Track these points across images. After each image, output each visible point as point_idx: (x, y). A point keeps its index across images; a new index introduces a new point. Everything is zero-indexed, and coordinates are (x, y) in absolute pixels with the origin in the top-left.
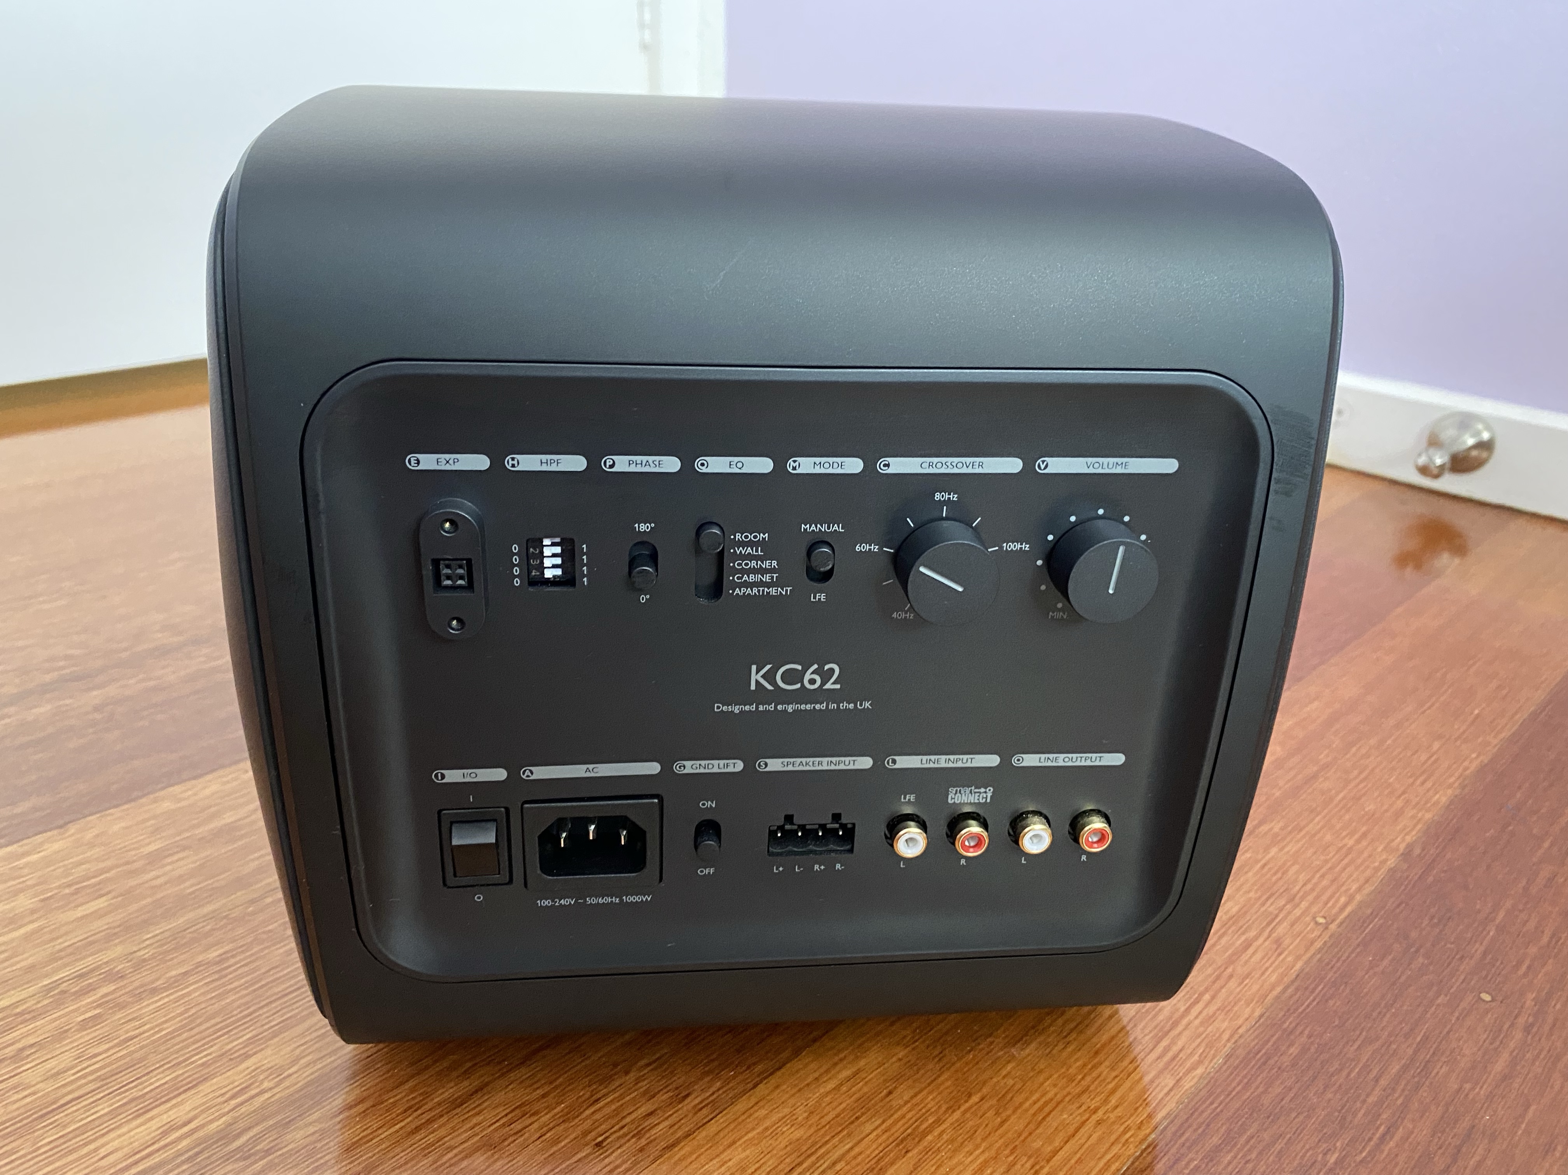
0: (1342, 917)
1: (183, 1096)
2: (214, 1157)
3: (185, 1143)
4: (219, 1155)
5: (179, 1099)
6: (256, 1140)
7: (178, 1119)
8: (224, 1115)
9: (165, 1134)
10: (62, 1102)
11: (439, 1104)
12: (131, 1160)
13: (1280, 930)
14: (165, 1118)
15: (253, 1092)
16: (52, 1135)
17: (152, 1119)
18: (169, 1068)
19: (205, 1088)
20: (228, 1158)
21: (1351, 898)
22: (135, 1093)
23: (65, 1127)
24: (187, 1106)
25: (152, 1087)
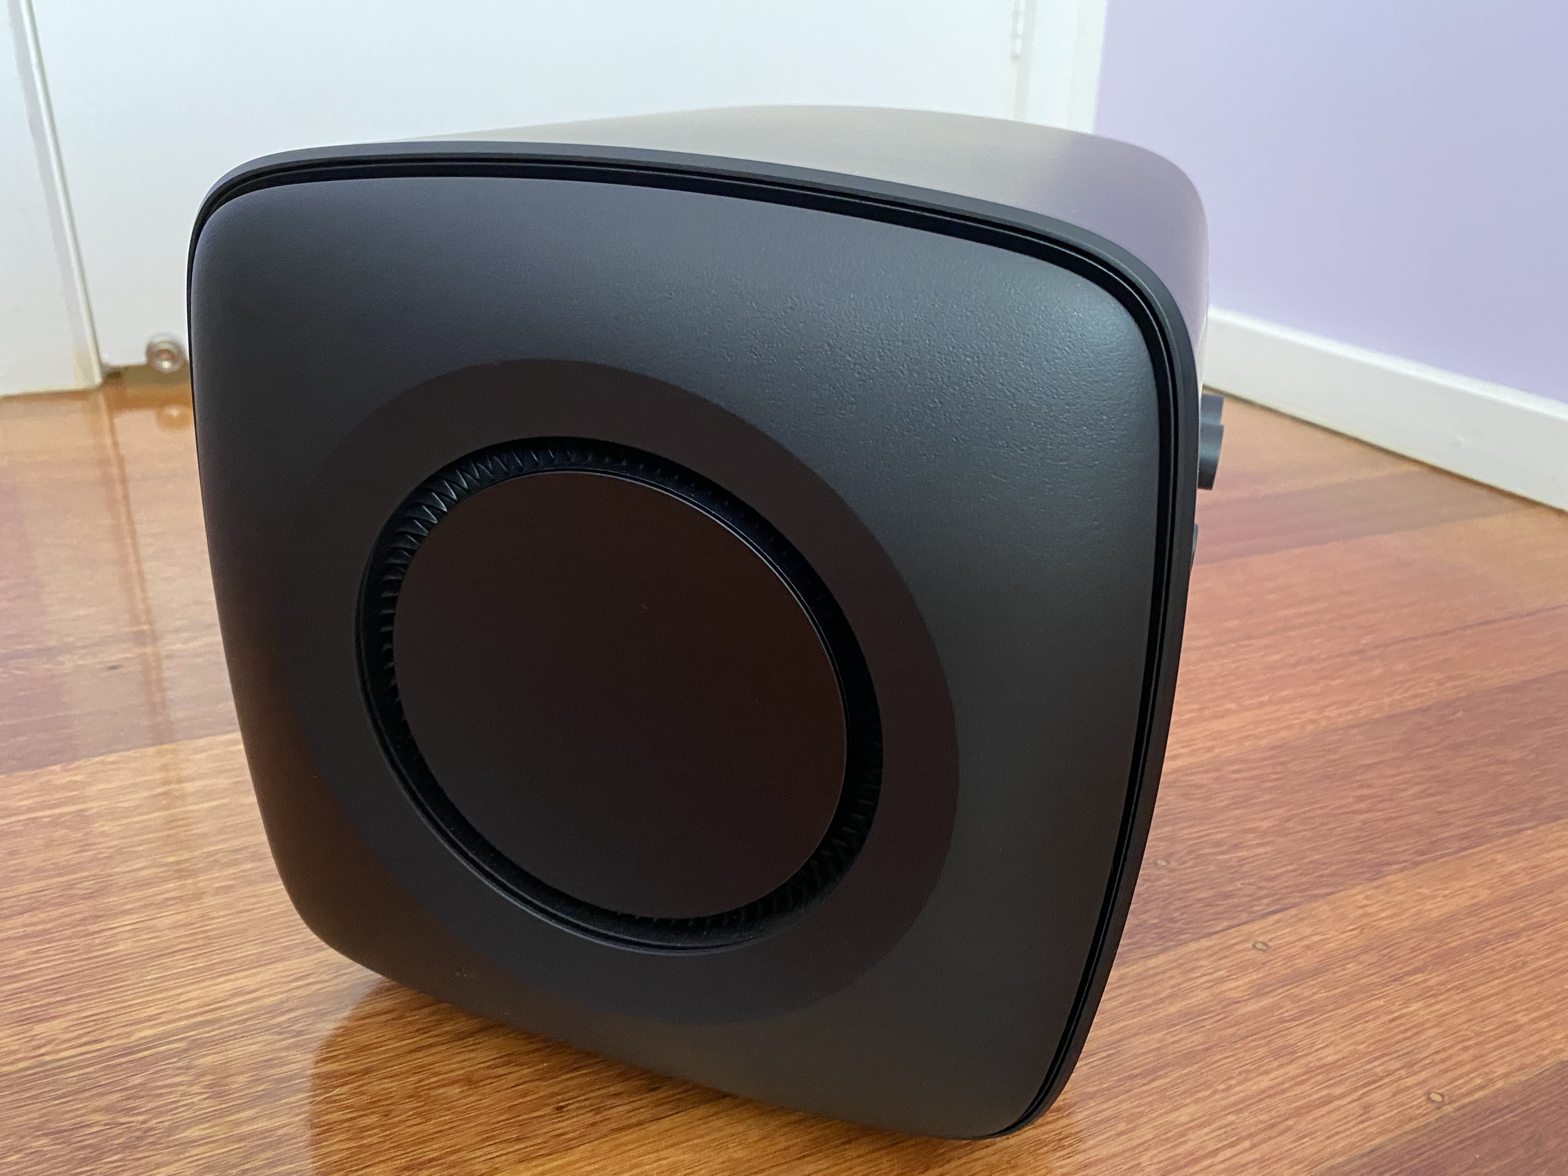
0: (1466, 1100)
1: (259, 969)
2: (257, 1026)
3: (243, 1007)
4: (263, 1025)
5: (255, 971)
6: (294, 1021)
7: (247, 987)
8: (282, 993)
9: (234, 996)
10: (175, 949)
11: (446, 1033)
12: (201, 1010)
13: (1377, 1096)
14: (238, 983)
15: (310, 980)
16: (156, 974)
17: (230, 980)
18: (261, 943)
19: (280, 966)
20: (268, 1029)
21: (1491, 1082)
22: (227, 956)
23: (169, 969)
24: (258, 978)
25: (243, 955)
